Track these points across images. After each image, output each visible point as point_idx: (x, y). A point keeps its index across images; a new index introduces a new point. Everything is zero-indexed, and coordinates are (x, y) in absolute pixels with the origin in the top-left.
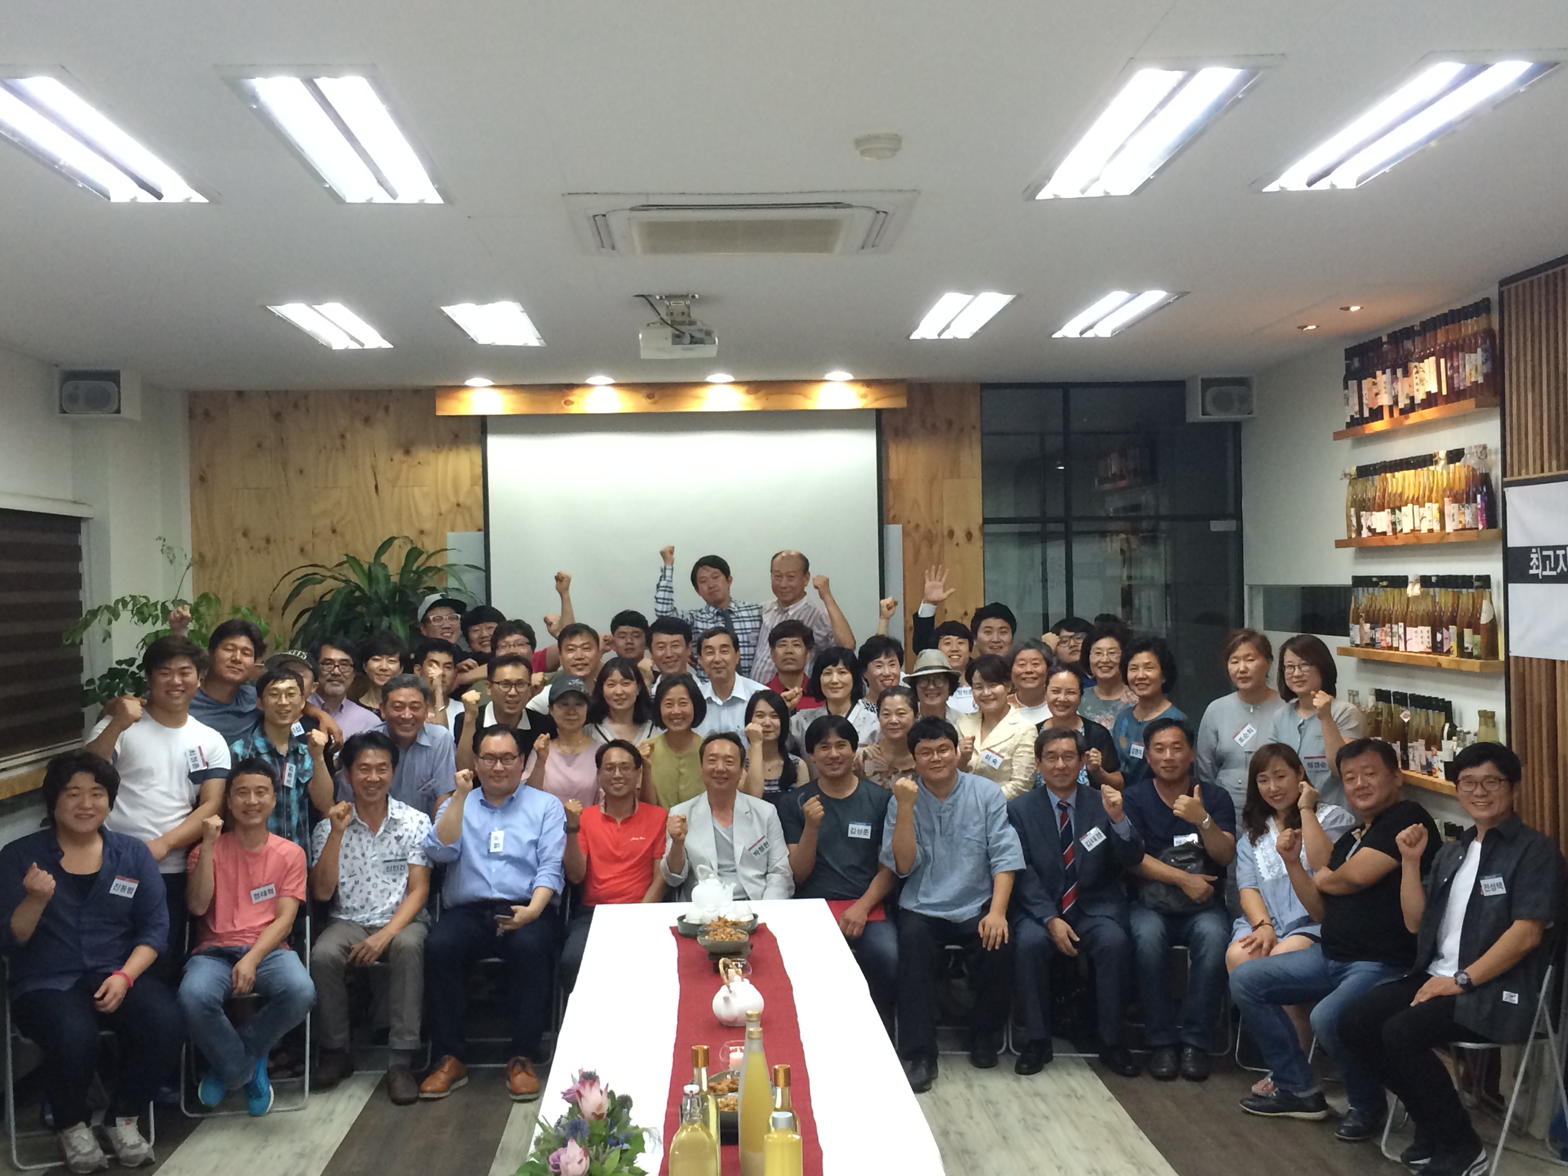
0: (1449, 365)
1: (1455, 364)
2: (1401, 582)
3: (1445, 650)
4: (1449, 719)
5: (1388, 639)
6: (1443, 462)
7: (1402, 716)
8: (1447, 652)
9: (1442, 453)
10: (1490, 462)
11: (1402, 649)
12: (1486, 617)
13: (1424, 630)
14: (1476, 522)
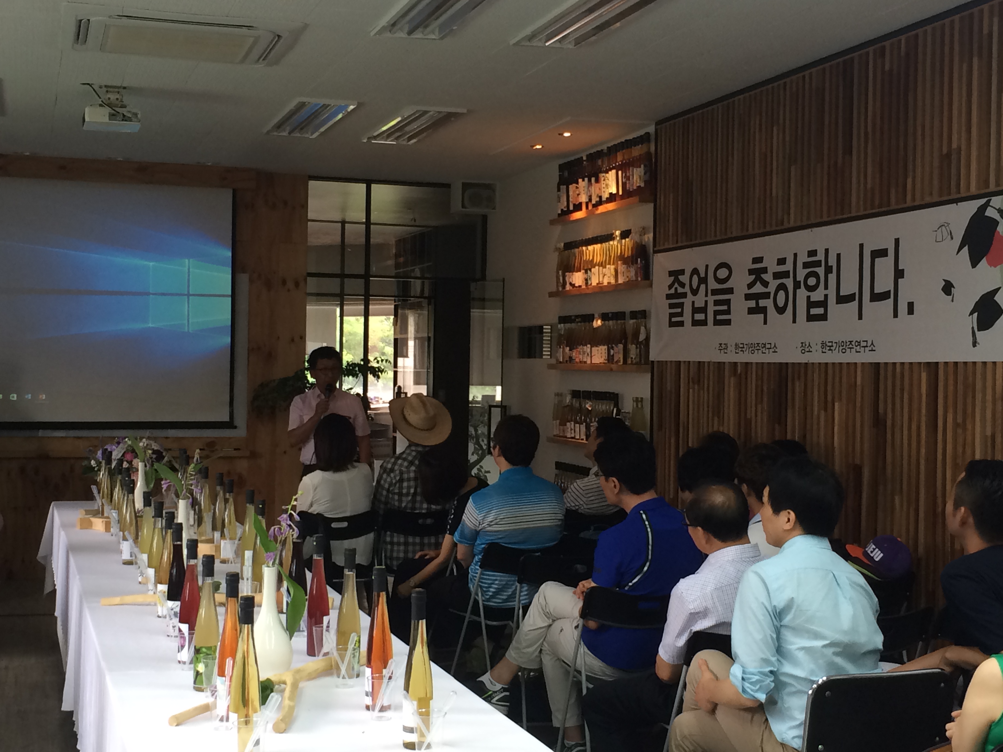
0: (624, 175)
1: (628, 174)
2: (590, 318)
3: (615, 360)
4: (616, 405)
5: (581, 357)
6: (618, 238)
7: (587, 406)
8: (616, 362)
9: (618, 233)
10: (646, 236)
11: (589, 362)
12: (642, 337)
13: (603, 349)
14: (637, 277)
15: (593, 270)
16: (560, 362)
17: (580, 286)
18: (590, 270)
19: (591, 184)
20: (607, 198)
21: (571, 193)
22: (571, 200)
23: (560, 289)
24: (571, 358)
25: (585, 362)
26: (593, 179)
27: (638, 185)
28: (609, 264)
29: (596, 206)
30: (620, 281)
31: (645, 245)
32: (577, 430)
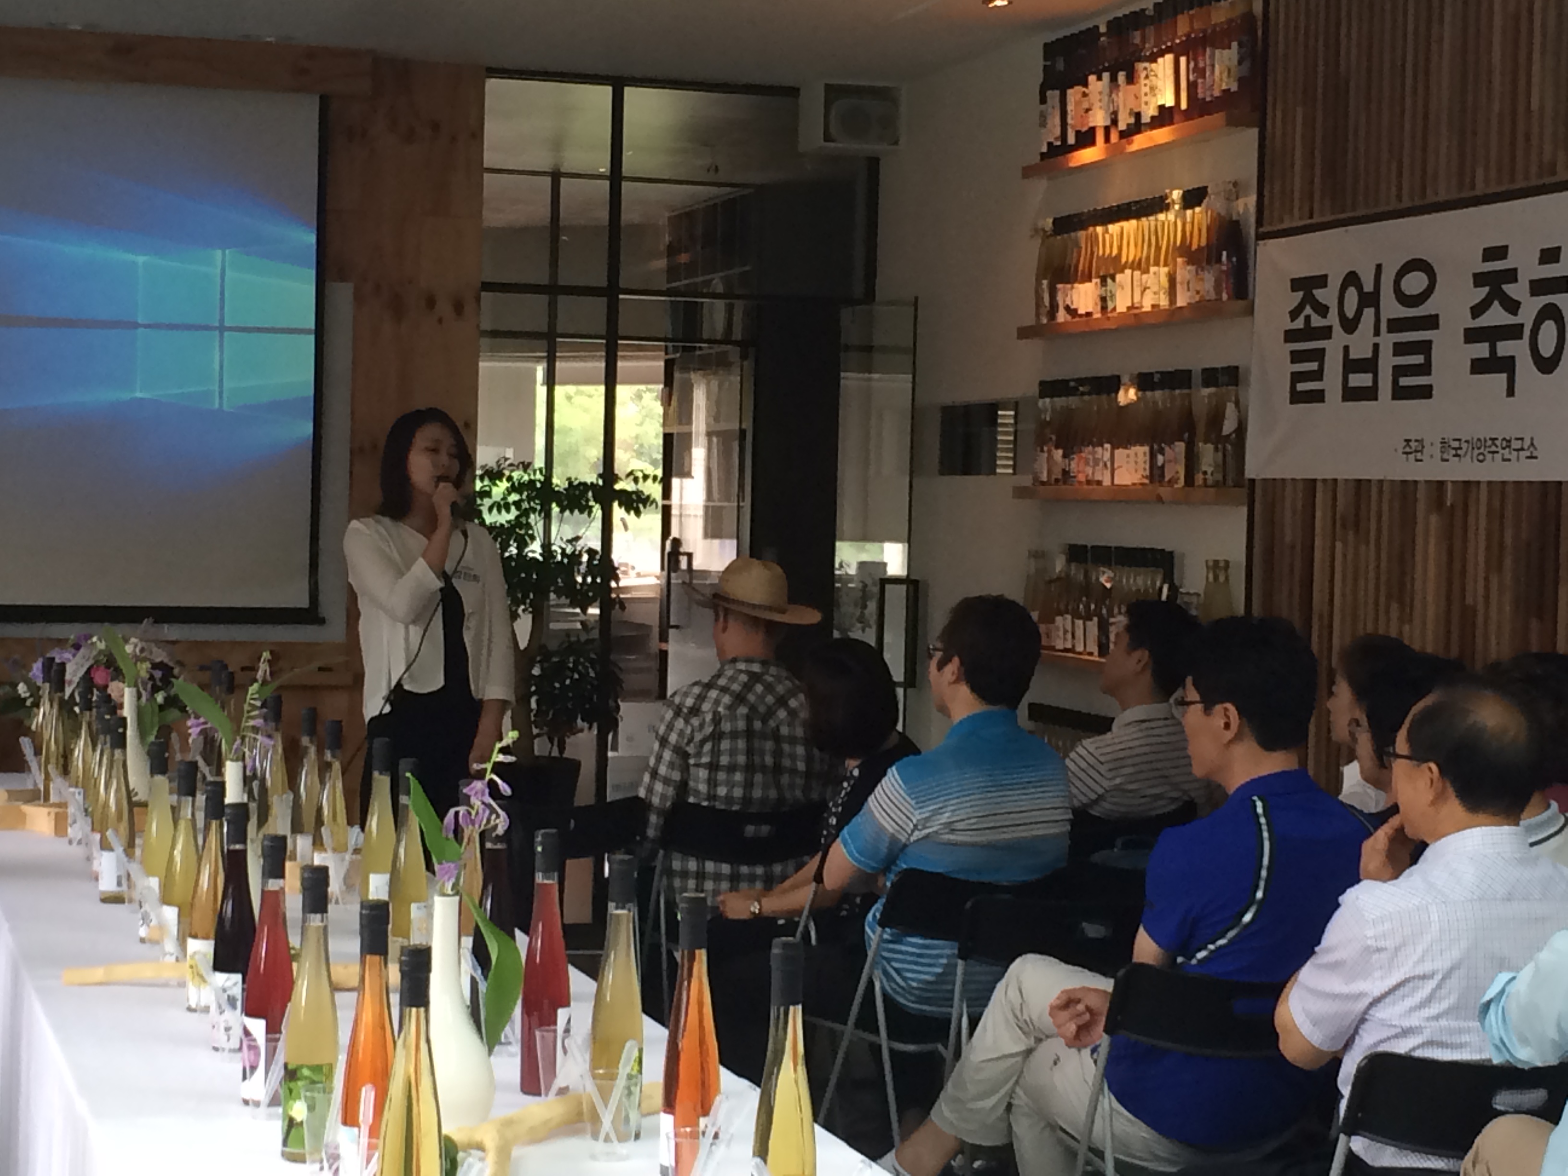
0: (1192, 65)
1: (1201, 65)
2: (1113, 384)
3: (1167, 479)
4: (1168, 577)
5: (1089, 470)
6: (1177, 207)
7: (1103, 579)
8: (1170, 481)
9: (1176, 194)
10: (1241, 203)
11: (1107, 482)
12: (1229, 426)
13: (1141, 451)
14: (1218, 292)
15: (1119, 277)
16: (1043, 483)
17: (1088, 314)
18: (1114, 279)
19: (1118, 86)
20: (1153, 118)
21: (1070, 107)
22: (1070, 121)
23: (1045, 321)
24: (1066, 473)
25: (1099, 483)
26: (1121, 76)
27: (1224, 87)
28: (1157, 264)
29: (1126, 135)
30: (1181, 302)
31: (1237, 223)
32: (1079, 633)
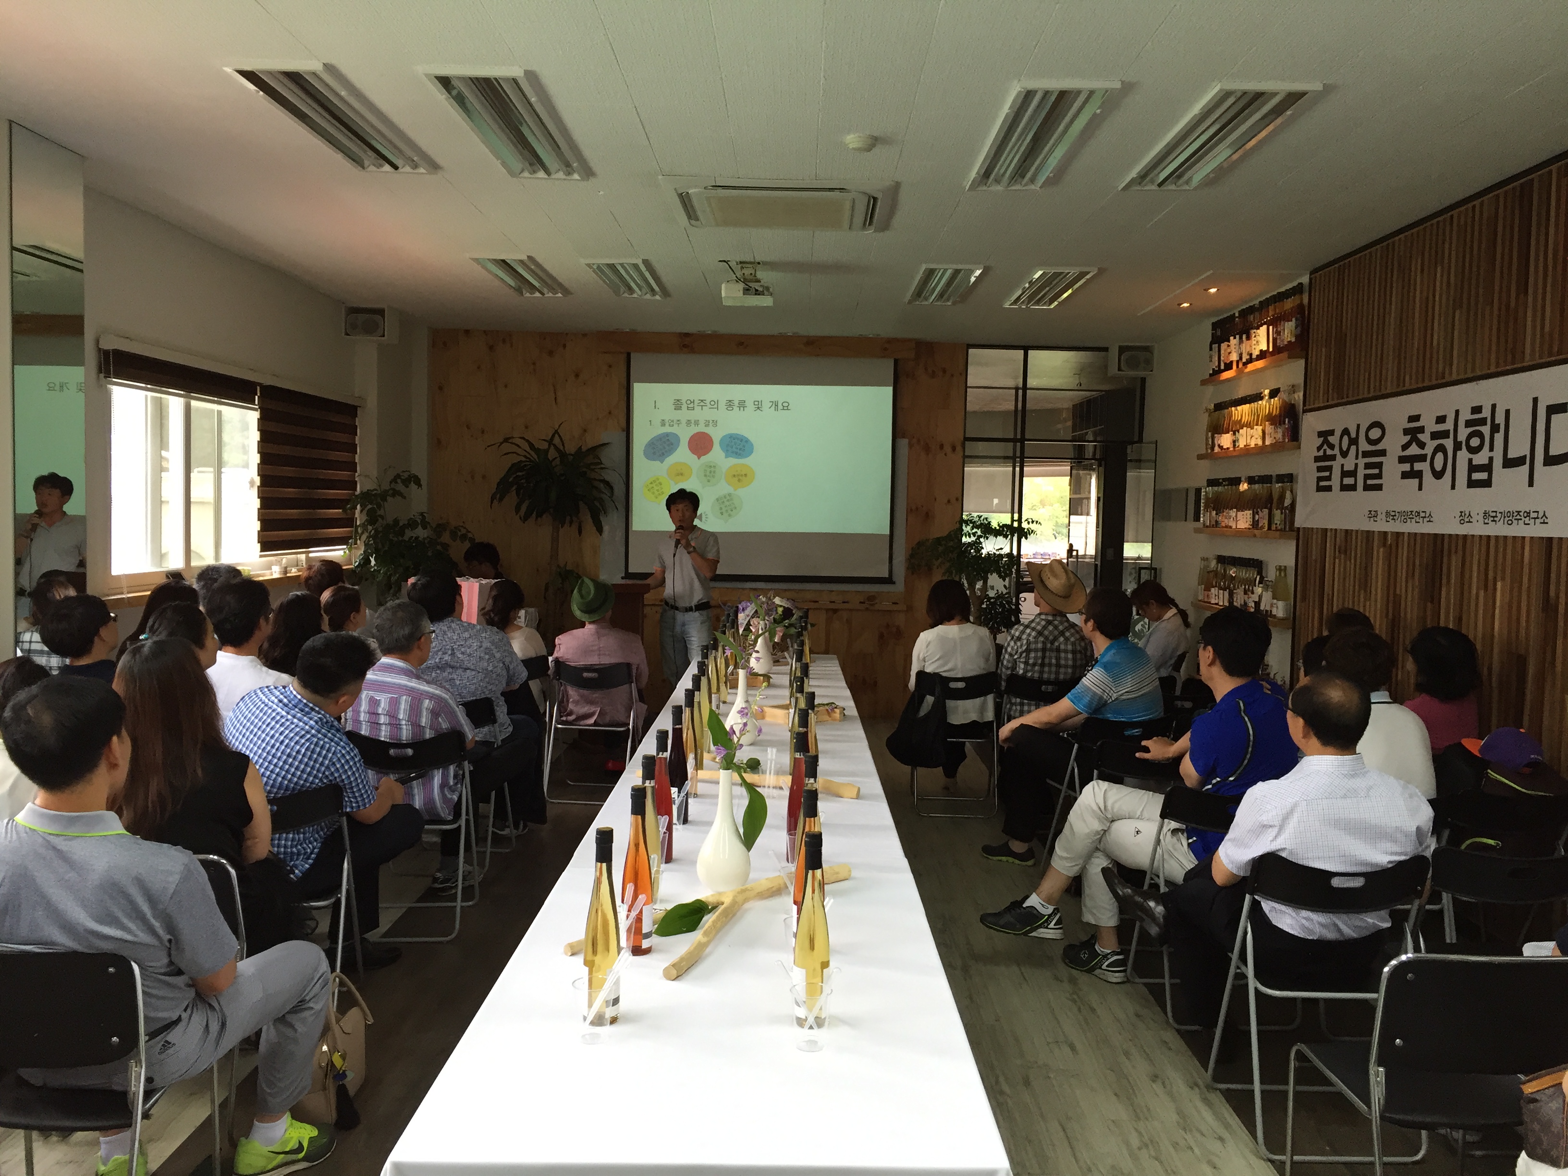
0: (1275, 330)
1: (1279, 329)
2: (1237, 481)
3: (1259, 526)
4: (1260, 573)
5: (1226, 521)
6: (1267, 398)
7: (1232, 572)
10: (1296, 396)
11: (1234, 527)
12: (1287, 502)
13: (1249, 513)
14: (1284, 439)
15: (1241, 431)
16: (1207, 526)
17: (1228, 448)
18: (1238, 432)
19: (1242, 341)
20: (1257, 356)
21: (1222, 352)
22: (1222, 358)
23: (1209, 451)
24: (1217, 522)
25: (1231, 527)
26: (1244, 337)
27: (1289, 340)
28: (1257, 425)
29: (1245, 364)
30: (1267, 443)
31: (1294, 404)
32: (1221, 596)
